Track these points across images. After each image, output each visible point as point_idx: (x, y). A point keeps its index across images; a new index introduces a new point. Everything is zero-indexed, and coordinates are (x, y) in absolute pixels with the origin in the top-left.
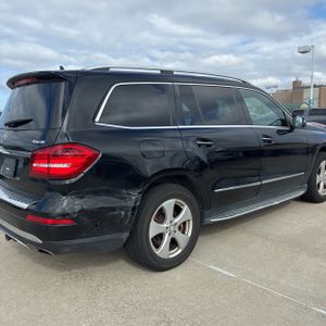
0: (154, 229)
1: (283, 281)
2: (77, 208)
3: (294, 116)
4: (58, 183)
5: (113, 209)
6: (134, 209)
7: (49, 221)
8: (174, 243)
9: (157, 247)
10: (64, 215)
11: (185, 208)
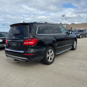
0: (48, 56)
1: (73, 64)
2: (35, 51)
3: (69, 32)
4: (31, 46)
5: (41, 51)
6: (45, 51)
7: (29, 54)
8: (51, 59)
9: (48, 60)
10: (33, 53)
11: (52, 51)
